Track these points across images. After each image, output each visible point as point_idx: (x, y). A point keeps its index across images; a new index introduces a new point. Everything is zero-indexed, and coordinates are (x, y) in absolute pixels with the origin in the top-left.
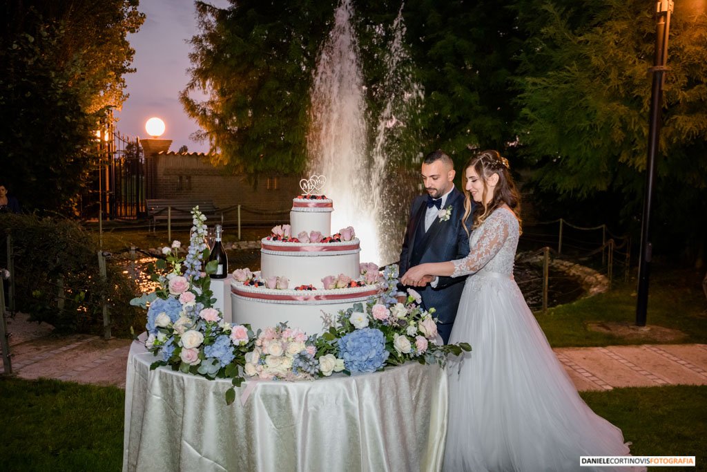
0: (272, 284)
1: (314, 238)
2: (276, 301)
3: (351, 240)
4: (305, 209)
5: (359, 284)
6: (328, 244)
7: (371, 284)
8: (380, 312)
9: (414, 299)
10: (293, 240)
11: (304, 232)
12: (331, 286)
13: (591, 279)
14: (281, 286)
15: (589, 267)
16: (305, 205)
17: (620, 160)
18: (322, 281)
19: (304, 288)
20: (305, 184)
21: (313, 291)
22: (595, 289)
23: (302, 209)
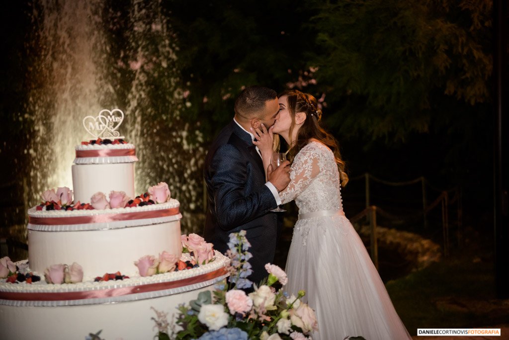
0: (57, 276)
1: (116, 202)
2: (67, 302)
3: (166, 201)
4: (97, 160)
5: (189, 265)
6: (138, 209)
7: (204, 263)
8: (238, 301)
9: (277, 279)
10: (82, 206)
11: (100, 194)
12: (152, 271)
13: (416, 245)
14: (73, 279)
15: (409, 231)
16: (95, 154)
17: (446, 92)
18: (136, 265)
19: (109, 277)
20: (91, 124)
21: (125, 281)
22: (425, 258)
23: (92, 160)
